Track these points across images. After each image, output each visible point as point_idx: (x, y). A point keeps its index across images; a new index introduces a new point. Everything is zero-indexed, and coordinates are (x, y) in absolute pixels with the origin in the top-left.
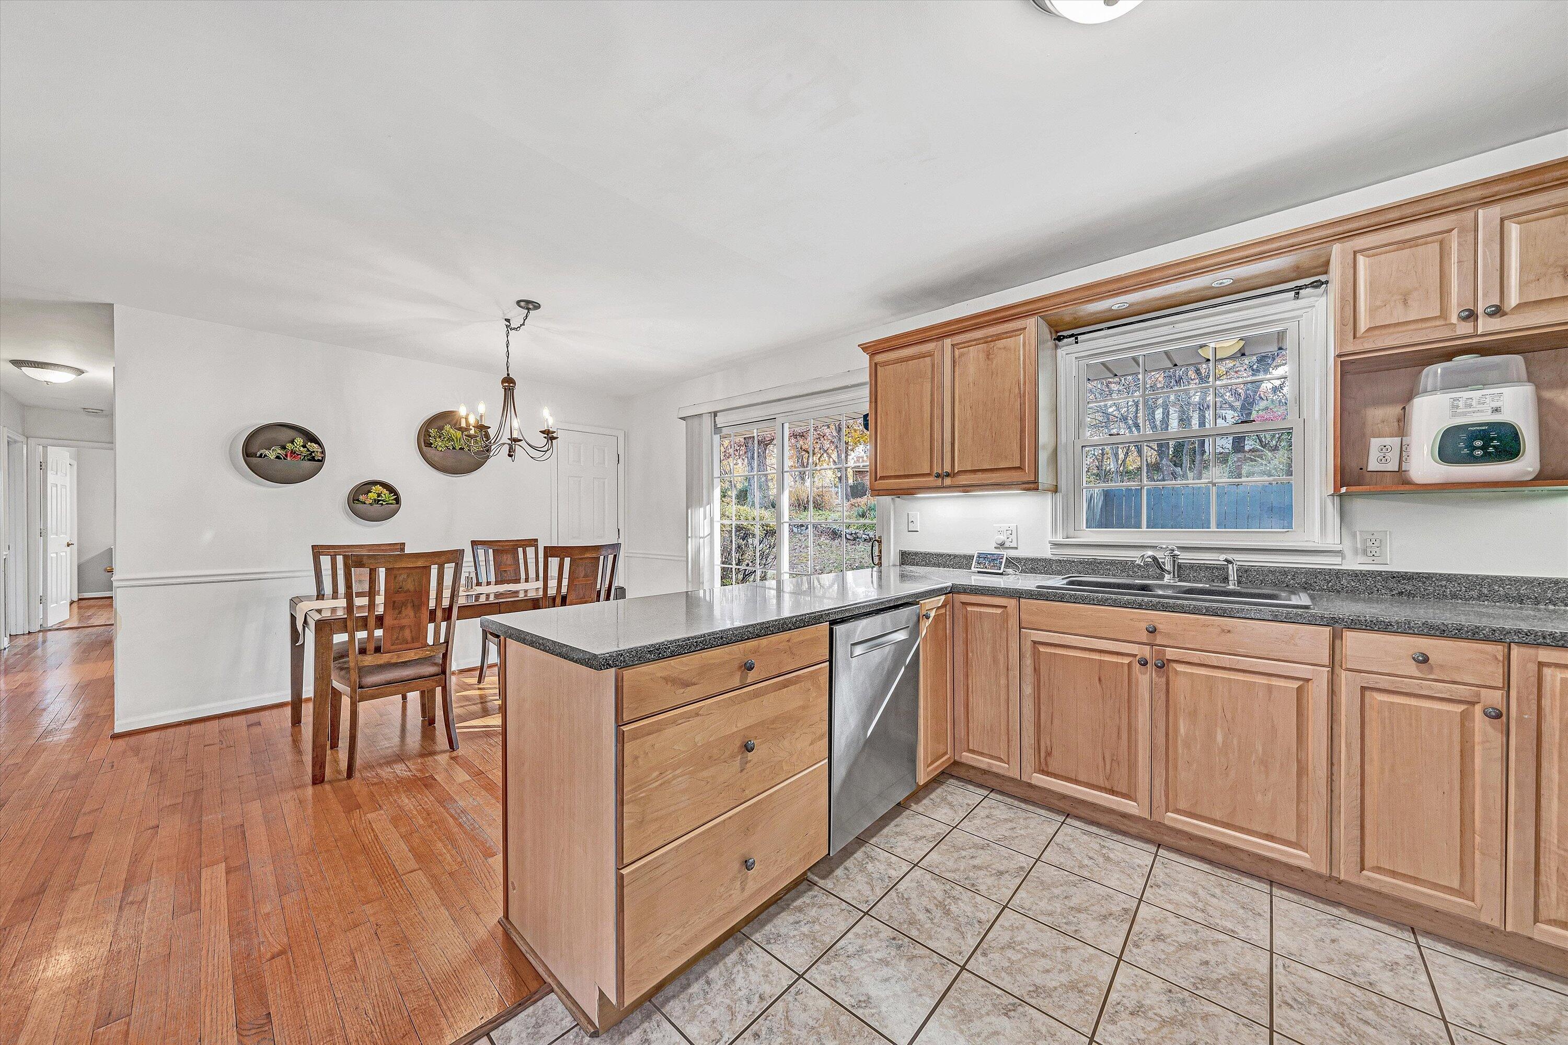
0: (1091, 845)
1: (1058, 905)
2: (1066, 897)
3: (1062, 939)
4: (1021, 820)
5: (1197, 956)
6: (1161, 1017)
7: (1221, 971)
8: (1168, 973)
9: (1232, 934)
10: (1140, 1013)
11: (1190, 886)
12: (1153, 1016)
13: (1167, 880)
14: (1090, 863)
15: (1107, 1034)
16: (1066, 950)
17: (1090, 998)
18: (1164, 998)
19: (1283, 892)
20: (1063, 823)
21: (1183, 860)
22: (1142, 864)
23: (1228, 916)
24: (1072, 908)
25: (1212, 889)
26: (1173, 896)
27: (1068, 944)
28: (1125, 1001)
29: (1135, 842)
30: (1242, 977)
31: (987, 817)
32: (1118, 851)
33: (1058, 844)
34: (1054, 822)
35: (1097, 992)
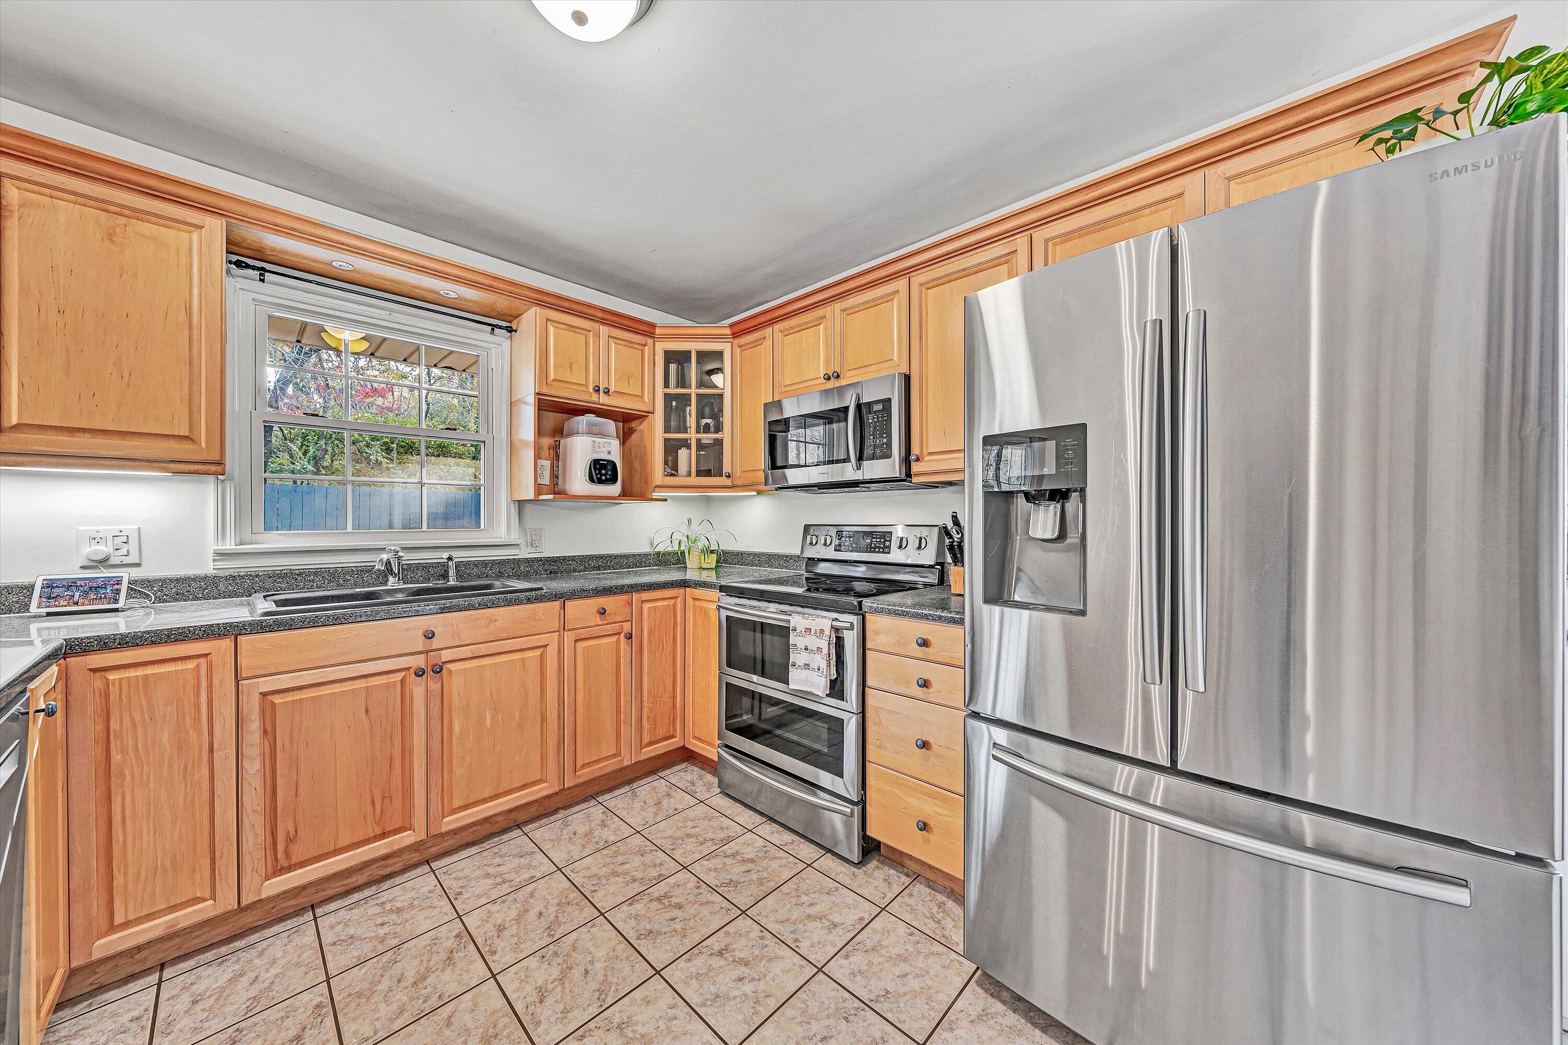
0: (370, 914)
1: (399, 996)
2: (399, 981)
3: (437, 1018)
4: (257, 962)
5: (532, 914)
6: (556, 980)
7: (552, 909)
8: (529, 947)
9: (532, 880)
10: (544, 995)
11: (479, 872)
12: (553, 985)
13: (461, 883)
14: (386, 929)
15: (544, 1037)
16: (449, 1022)
17: (507, 1031)
18: (545, 966)
19: (529, 827)
20: (315, 919)
21: (455, 858)
22: (430, 888)
23: (519, 870)
24: (415, 984)
25: (493, 861)
26: (478, 891)
27: (445, 1016)
28: (528, 999)
29: (407, 875)
30: (564, 900)
31: (194, 1002)
32: (401, 896)
33: (334, 944)
34: (303, 927)
35: (506, 1020)
